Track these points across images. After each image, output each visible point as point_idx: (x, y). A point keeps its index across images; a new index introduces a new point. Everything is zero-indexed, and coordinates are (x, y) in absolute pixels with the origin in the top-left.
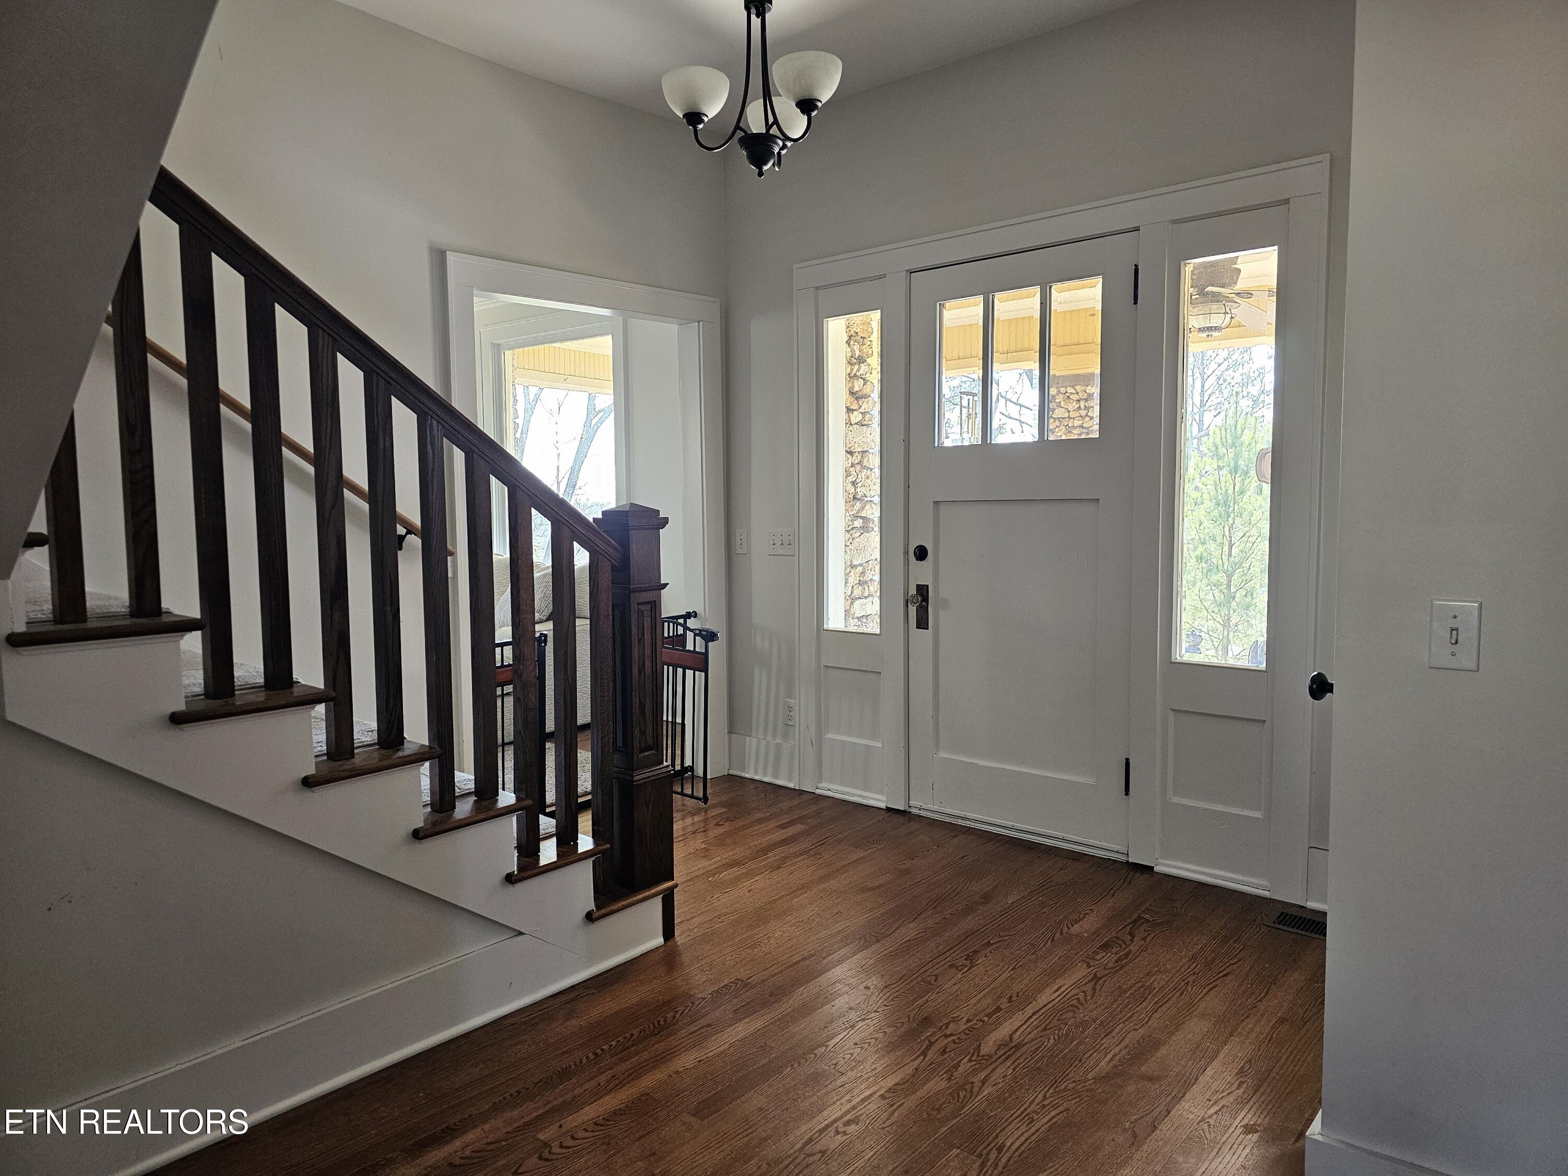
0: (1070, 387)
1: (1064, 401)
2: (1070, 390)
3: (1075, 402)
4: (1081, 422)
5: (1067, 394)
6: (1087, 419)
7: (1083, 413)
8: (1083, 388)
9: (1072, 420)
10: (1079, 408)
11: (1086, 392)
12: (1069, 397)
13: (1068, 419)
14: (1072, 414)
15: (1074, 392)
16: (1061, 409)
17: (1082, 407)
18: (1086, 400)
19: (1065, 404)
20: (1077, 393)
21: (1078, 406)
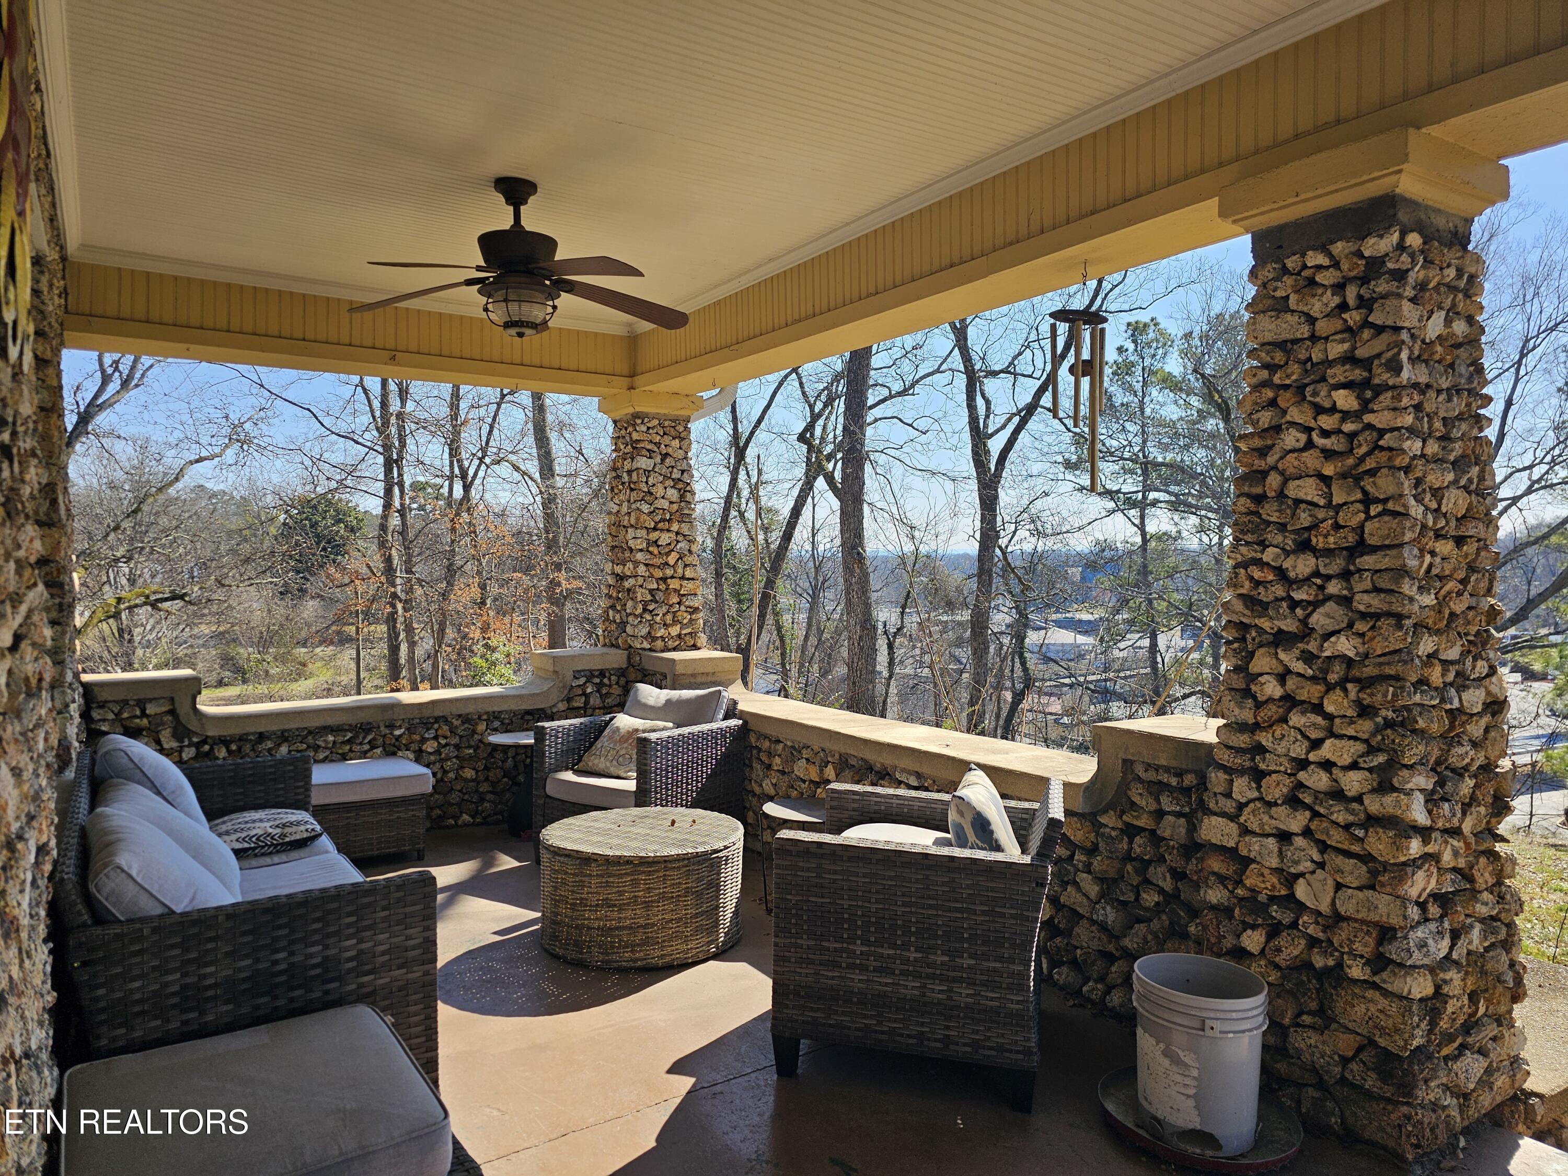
0: (1314, 249)
1: (1296, 292)
2: (1315, 258)
3: (1329, 293)
4: (1346, 346)
5: (1305, 273)
6: (1366, 334)
7: (1353, 317)
8: (1352, 247)
9: (1320, 345)
10: (1343, 307)
11: (1362, 256)
12: (1312, 282)
13: (1308, 343)
14: (1323, 327)
15: (1326, 262)
16: (1288, 316)
17: (1351, 300)
18: (1364, 280)
19: (1298, 301)
20: (1336, 265)
21: (1337, 300)
